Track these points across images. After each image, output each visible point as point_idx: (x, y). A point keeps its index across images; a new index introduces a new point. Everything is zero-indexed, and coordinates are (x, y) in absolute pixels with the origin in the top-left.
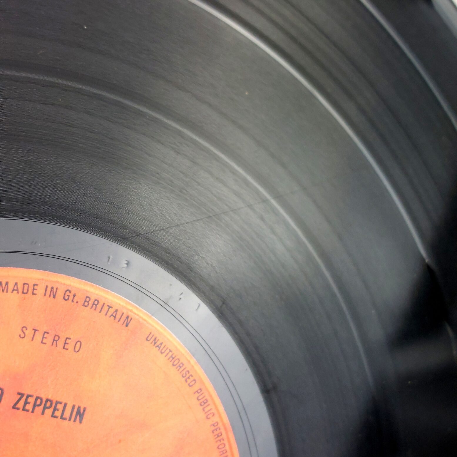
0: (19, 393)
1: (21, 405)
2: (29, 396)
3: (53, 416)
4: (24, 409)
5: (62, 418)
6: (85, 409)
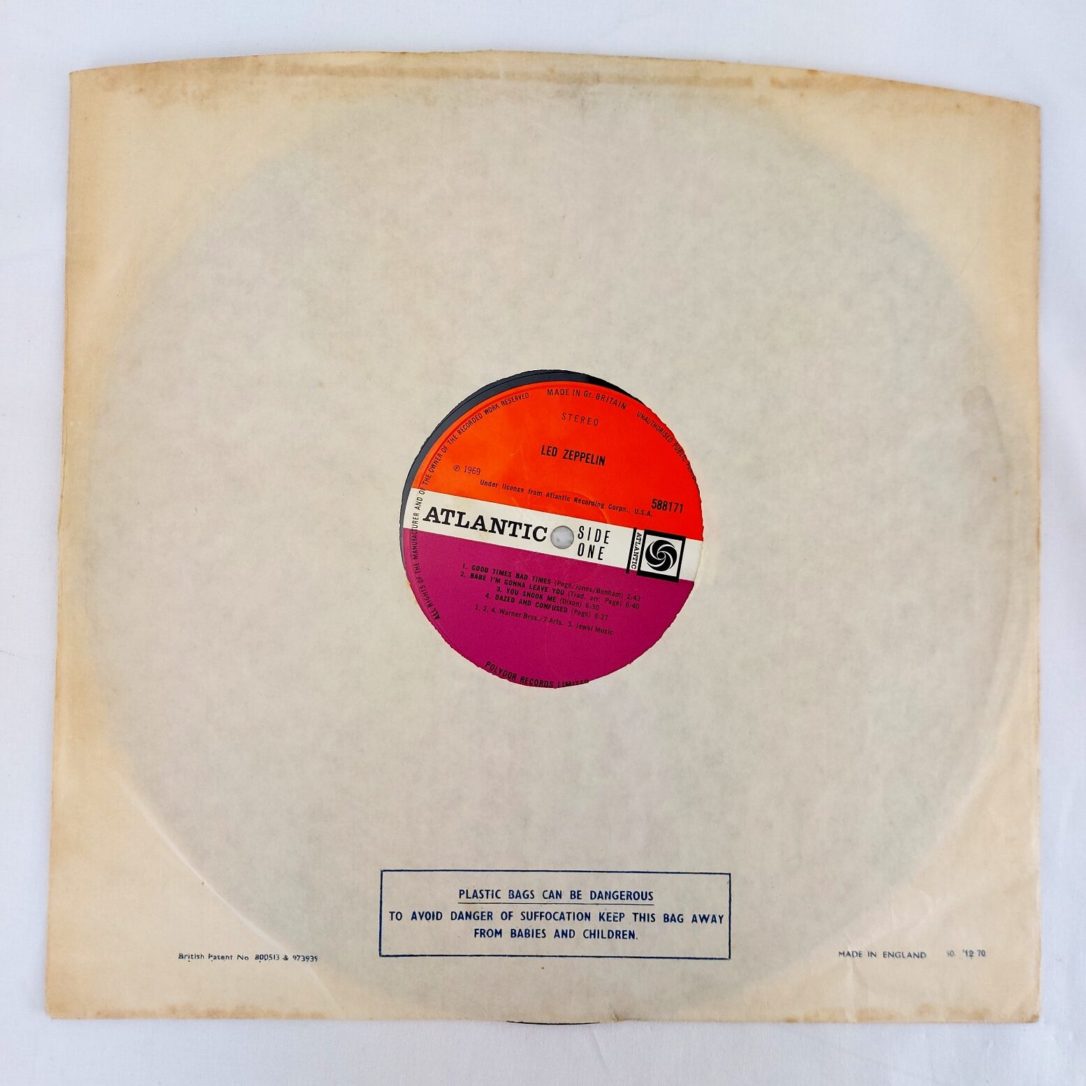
0: (566, 450)
1: (567, 456)
2: (571, 451)
3: (587, 462)
4: (570, 459)
5: (592, 463)
6: (604, 458)
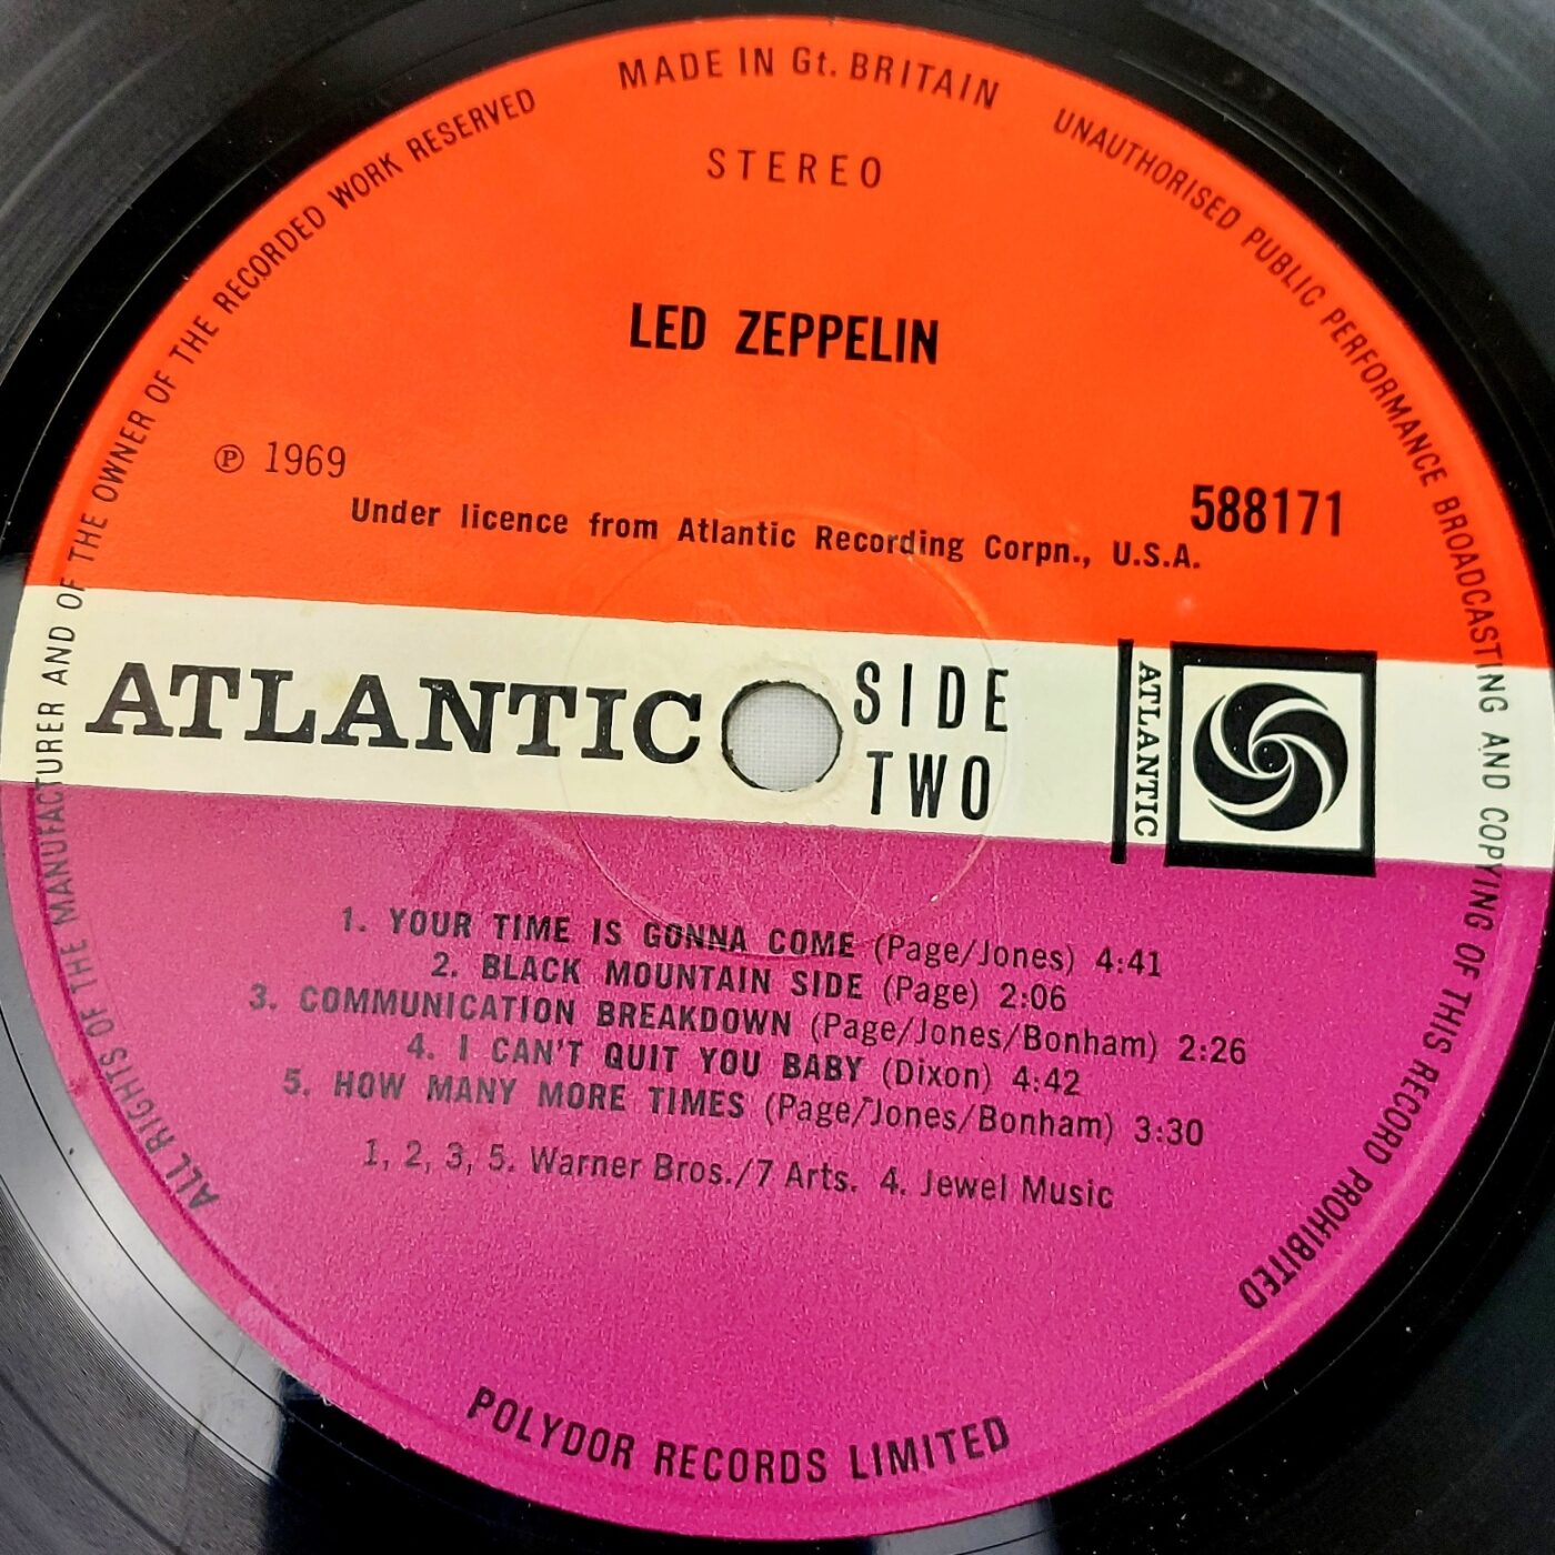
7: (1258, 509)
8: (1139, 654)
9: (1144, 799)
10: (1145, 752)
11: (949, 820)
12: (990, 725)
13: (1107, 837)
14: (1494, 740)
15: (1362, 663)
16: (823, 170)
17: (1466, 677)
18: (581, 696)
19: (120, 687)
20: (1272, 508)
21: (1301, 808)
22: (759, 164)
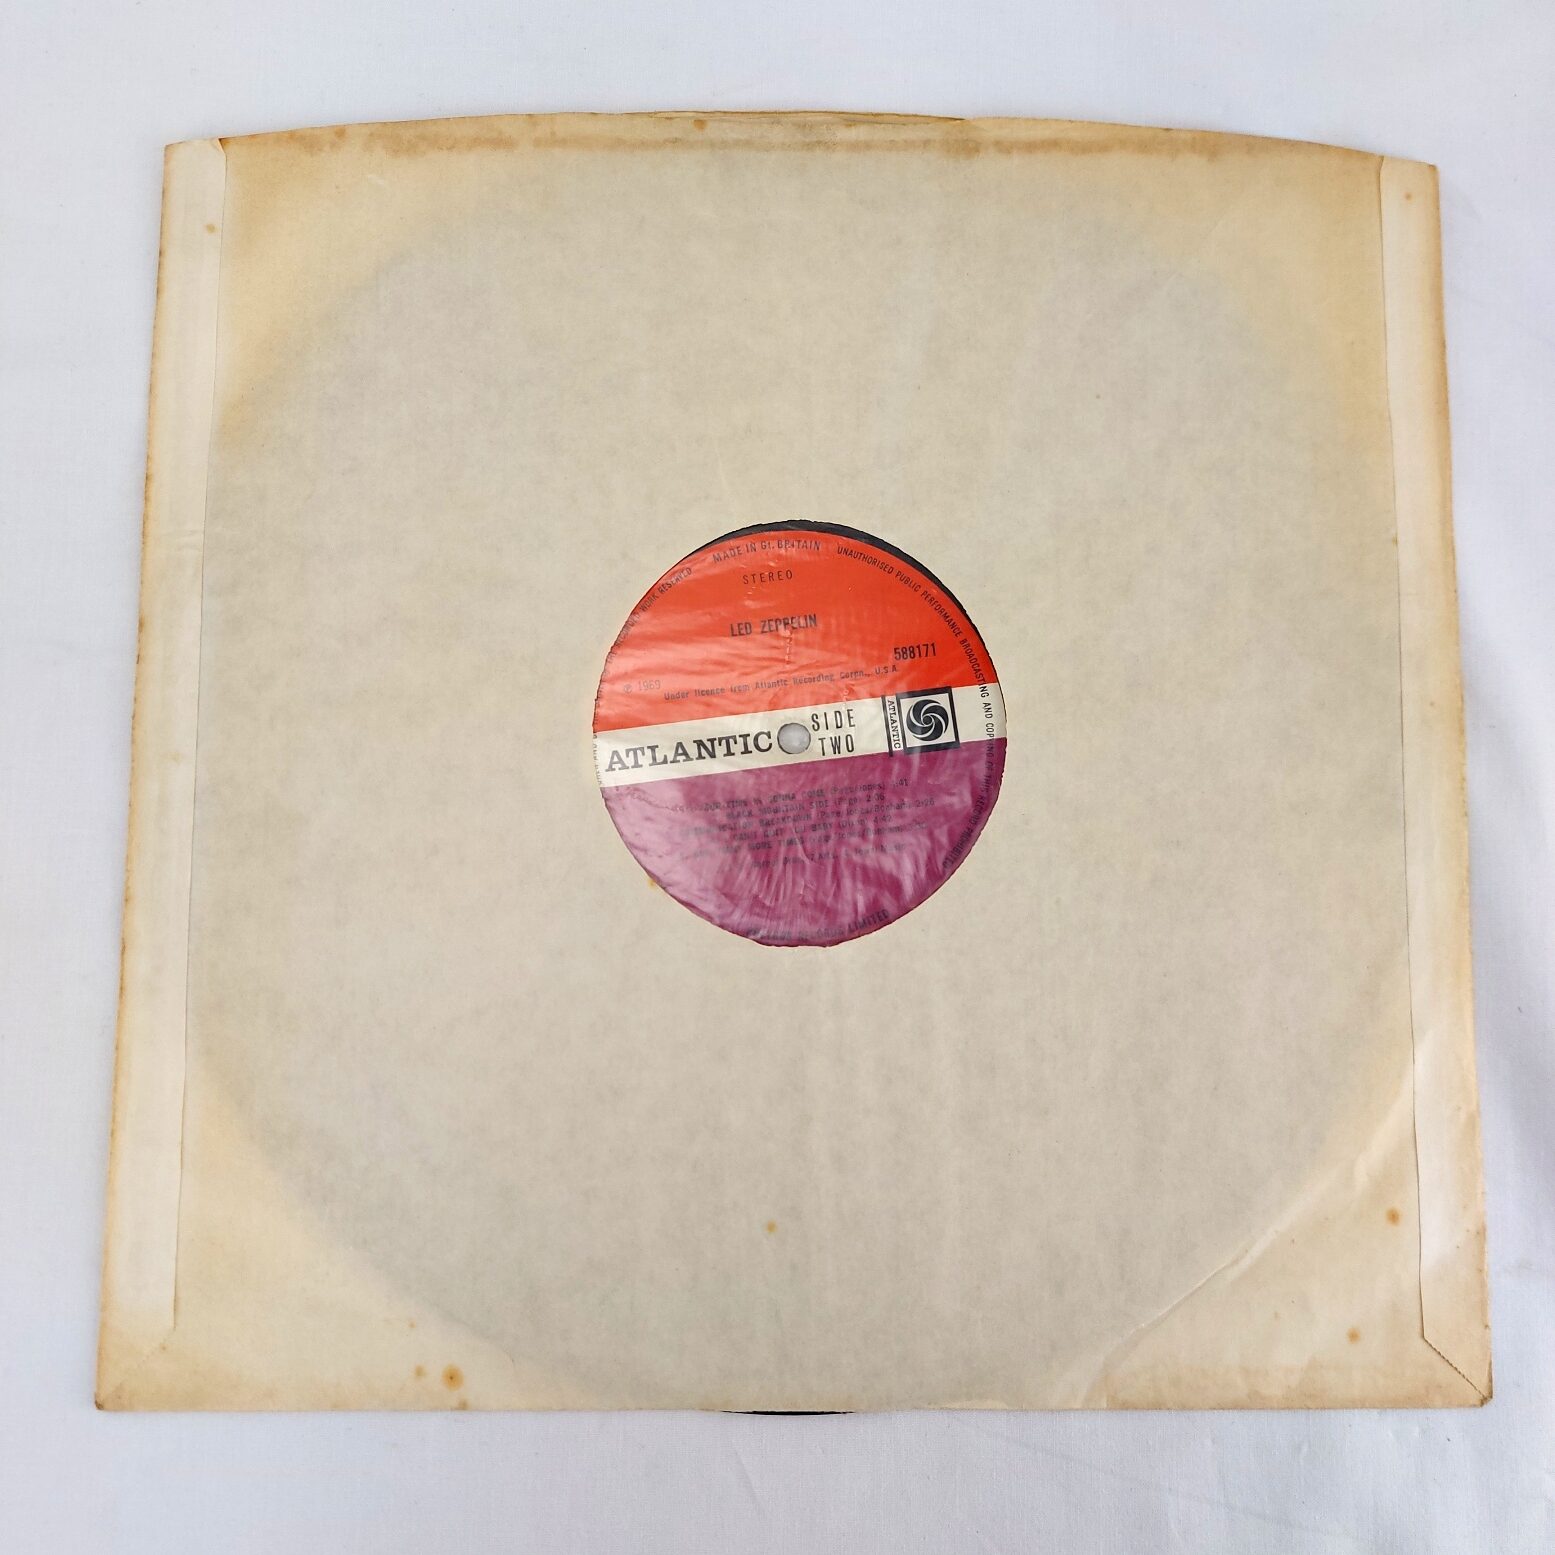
7: (913, 652)
8: (887, 698)
9: (895, 738)
10: (894, 725)
11: (844, 754)
12: (851, 726)
13: (888, 751)
14: (987, 704)
15: (947, 690)
16: (776, 576)
17: (977, 688)
18: (738, 738)
19: (612, 758)
20: (916, 651)
21: (938, 732)
22: (757, 578)
